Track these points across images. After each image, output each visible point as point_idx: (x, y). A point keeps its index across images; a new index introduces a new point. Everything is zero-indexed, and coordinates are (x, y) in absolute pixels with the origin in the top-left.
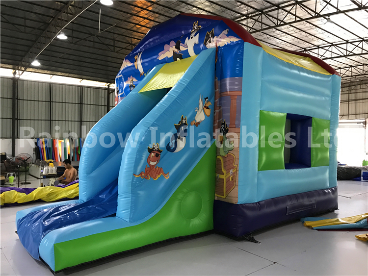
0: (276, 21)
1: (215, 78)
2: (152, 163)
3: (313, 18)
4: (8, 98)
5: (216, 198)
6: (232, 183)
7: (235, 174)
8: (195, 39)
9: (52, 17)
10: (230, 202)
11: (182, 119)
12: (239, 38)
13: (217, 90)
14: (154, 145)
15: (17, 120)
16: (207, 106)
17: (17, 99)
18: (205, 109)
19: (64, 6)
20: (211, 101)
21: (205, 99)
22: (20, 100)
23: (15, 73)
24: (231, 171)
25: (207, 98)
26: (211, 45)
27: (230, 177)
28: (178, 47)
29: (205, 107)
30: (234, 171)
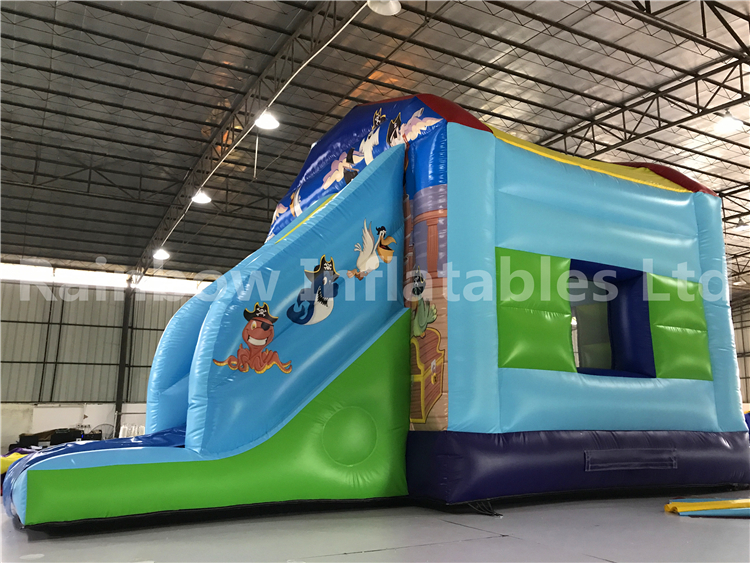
0: (621, 135)
1: (405, 197)
2: (252, 341)
3: (694, 116)
4: (114, 327)
5: (412, 428)
6: (436, 390)
7: (440, 370)
8: (374, 138)
9: (188, 169)
10: (433, 429)
11: (323, 261)
12: (437, 117)
13: (409, 217)
14: (257, 307)
15: (129, 366)
16: (385, 243)
17: (132, 328)
18: (381, 250)
19: (206, 148)
20: (396, 235)
21: (379, 230)
22: (136, 329)
23: (130, 280)
24: (434, 363)
25: (383, 228)
26: (397, 142)
27: (430, 376)
28: (350, 160)
29: (381, 245)
30: (439, 363)
